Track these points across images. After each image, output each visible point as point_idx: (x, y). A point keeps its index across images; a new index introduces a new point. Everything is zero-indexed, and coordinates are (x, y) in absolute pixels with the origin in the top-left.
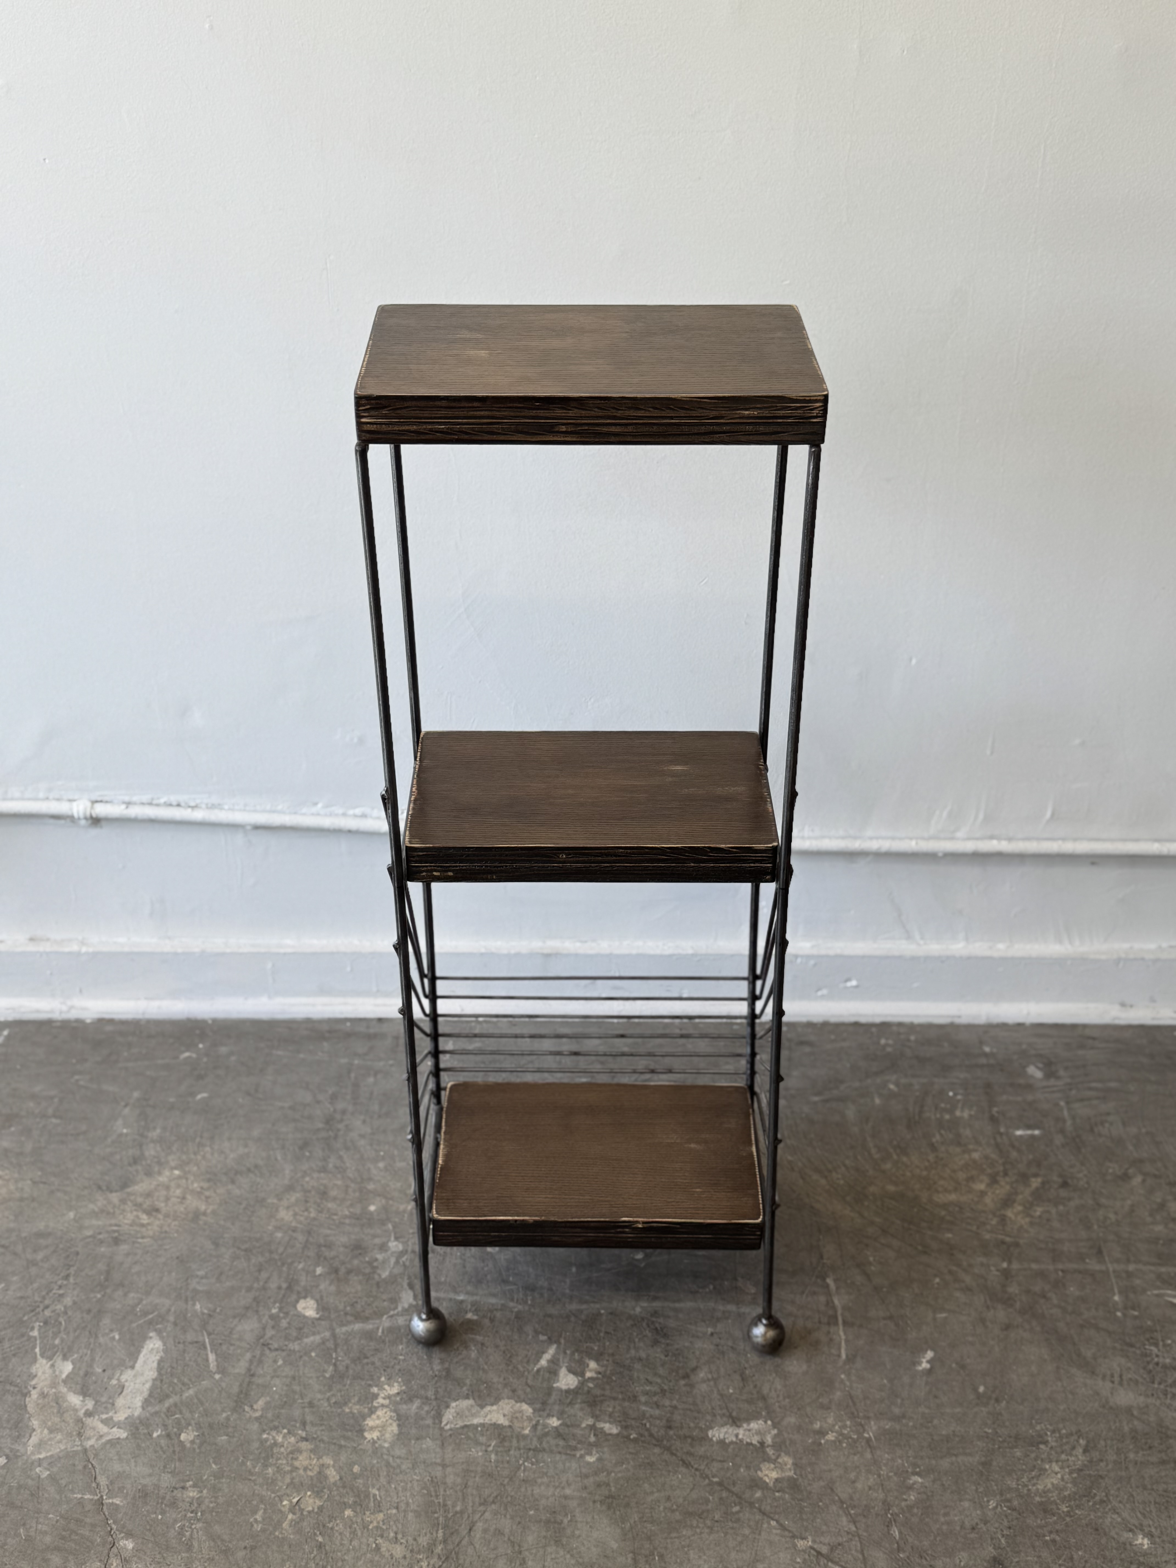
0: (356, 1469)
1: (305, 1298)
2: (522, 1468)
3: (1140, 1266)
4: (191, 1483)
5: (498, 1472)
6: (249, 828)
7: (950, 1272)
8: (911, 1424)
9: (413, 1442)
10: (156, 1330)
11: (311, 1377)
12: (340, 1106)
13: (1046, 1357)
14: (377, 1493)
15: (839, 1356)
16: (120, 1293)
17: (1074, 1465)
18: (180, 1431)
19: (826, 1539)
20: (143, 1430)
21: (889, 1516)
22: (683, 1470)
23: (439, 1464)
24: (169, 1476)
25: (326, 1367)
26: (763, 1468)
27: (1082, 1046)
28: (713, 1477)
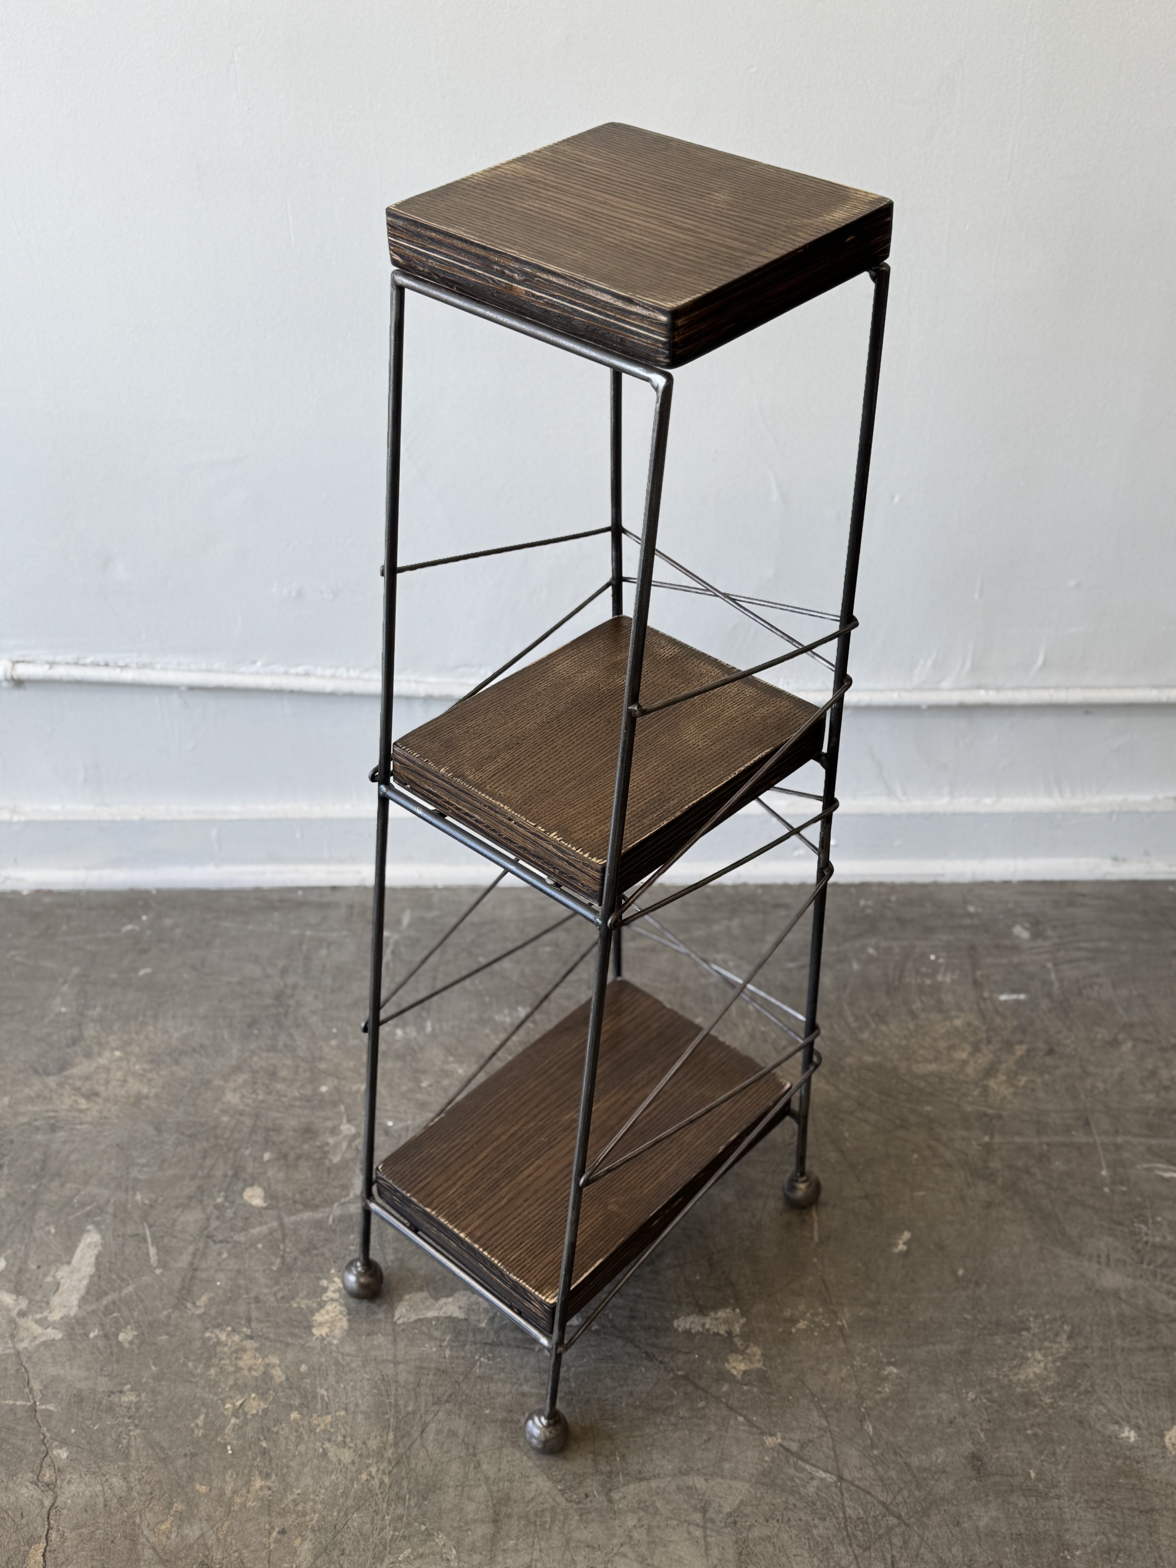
0: (303, 1368)
1: (252, 1185)
2: (478, 1364)
3: (1129, 1138)
4: (129, 1386)
5: (453, 1368)
6: (183, 689)
7: (929, 1147)
8: (886, 1310)
9: (364, 1338)
10: (94, 1223)
11: (257, 1271)
12: (291, 979)
13: (1029, 1237)
14: (325, 1393)
15: (812, 1238)
16: (56, 1183)
17: (1058, 1353)
18: (119, 1330)
19: (797, 1435)
20: (79, 1331)
21: (863, 1410)
22: (648, 1363)
23: (391, 1362)
24: (106, 1379)
25: (273, 1259)
26: (731, 1360)
27: (1071, 904)
28: (679, 1370)
